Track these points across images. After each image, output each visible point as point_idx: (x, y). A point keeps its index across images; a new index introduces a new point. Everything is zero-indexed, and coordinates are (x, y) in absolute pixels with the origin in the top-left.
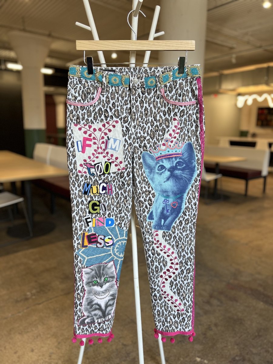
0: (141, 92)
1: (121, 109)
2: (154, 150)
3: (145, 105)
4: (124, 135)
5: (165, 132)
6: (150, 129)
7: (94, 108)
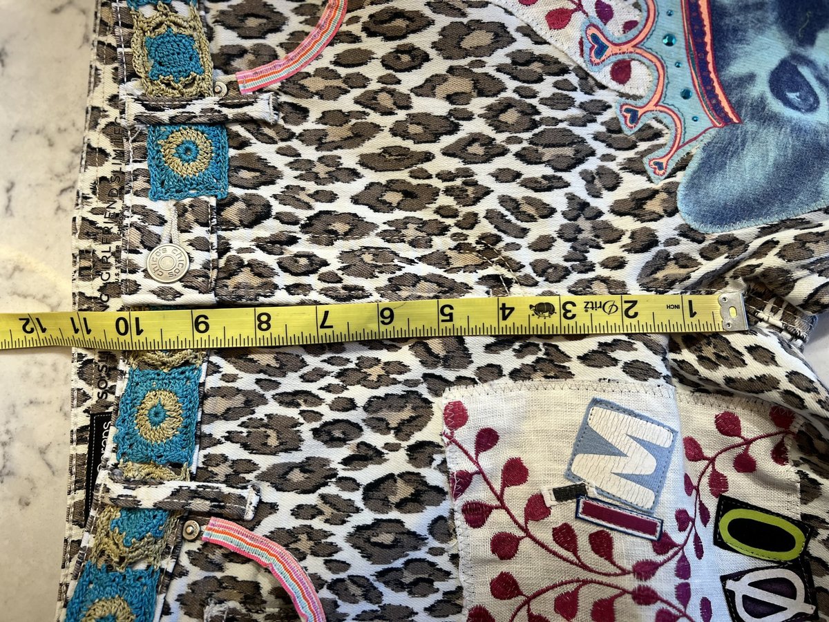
0: (250, 225)
1: (364, 381)
2: (661, 141)
3: (343, 205)
4: (554, 367)
5: (541, 59)
6: (518, 165)
7: (354, 589)
